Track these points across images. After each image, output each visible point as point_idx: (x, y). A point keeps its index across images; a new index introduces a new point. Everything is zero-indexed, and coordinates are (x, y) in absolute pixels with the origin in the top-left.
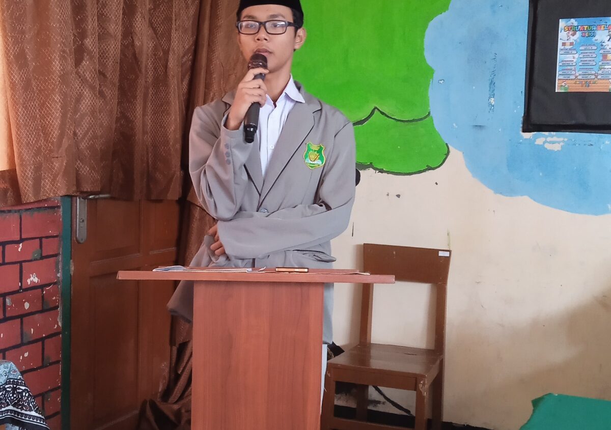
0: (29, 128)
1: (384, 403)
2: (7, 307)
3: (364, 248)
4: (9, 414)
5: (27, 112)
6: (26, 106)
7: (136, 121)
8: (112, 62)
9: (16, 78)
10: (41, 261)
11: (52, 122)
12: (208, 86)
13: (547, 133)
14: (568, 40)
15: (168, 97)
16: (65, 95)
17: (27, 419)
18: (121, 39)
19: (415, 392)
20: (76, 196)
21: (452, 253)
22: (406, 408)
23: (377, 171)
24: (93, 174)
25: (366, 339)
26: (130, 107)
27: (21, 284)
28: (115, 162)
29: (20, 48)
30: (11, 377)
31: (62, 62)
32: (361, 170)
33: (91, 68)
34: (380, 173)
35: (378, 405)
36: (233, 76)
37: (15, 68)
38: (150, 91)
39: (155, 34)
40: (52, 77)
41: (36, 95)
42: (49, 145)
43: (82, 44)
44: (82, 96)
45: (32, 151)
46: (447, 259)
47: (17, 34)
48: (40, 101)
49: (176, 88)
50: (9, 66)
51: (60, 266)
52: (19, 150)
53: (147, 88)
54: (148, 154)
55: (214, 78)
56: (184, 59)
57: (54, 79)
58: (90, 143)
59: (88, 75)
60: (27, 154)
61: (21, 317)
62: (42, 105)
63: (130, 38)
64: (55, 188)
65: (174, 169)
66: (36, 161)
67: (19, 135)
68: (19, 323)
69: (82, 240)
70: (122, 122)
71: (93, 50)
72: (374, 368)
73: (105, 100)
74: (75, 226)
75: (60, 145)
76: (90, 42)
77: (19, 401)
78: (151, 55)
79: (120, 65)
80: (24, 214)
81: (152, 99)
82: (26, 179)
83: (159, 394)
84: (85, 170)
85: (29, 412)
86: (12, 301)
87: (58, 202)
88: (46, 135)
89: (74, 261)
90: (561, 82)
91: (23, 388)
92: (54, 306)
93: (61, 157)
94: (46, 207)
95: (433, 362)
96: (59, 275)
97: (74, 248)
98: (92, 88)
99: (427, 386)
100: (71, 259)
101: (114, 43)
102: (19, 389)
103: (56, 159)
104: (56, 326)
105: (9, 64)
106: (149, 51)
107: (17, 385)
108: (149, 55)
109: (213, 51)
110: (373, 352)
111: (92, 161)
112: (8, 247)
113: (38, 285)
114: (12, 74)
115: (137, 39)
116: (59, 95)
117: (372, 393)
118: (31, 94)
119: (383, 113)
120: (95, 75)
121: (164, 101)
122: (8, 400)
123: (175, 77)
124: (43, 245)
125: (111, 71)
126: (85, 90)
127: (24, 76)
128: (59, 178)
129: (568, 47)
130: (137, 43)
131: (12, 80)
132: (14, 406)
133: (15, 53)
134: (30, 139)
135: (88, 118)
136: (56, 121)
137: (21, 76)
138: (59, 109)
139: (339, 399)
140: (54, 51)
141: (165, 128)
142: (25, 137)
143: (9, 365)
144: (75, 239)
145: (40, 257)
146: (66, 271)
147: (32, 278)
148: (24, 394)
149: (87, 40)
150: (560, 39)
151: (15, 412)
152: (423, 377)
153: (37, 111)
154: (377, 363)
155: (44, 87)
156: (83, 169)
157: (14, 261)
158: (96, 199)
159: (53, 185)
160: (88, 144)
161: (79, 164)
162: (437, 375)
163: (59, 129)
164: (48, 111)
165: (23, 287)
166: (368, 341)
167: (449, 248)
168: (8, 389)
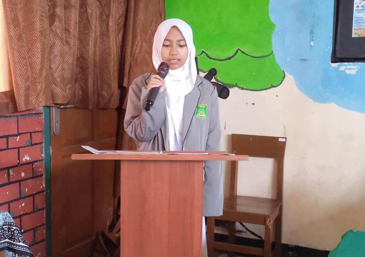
0: (21, 64)
1: (245, 232)
2: (10, 175)
3: (232, 136)
4: (6, 244)
5: (20, 54)
6: (19, 51)
7: (89, 59)
8: (73, 23)
9: (13, 34)
10: (31, 147)
11: (36, 60)
12: (134, 37)
13: (347, 63)
14: (360, 4)
15: (109, 45)
16: (43, 44)
17: (17, 247)
18: (79, 8)
19: (264, 226)
20: (53, 107)
21: (287, 139)
22: (259, 235)
23: (240, 89)
24: (62, 93)
25: (234, 192)
26: (85, 50)
27: (19, 161)
28: (76, 85)
29: (15, 14)
30: (7, 221)
31: (41, 23)
32: (230, 88)
33: (60, 26)
34: (242, 90)
35: (242, 233)
36: (150, 31)
37: (12, 27)
38: (98, 40)
39: (101, 5)
40: (35, 32)
41: (25, 43)
42: (34, 75)
43: (54, 11)
44: (54, 44)
45: (23, 79)
46: (284, 143)
47: (13, 5)
48: (28, 48)
49: (114, 39)
50: (8, 26)
51: (43, 150)
52: (15, 78)
53: (96, 39)
54: (97, 80)
55: (138, 32)
56: (119, 21)
57: (36, 34)
58: (60, 74)
59: (58, 31)
60: (20, 81)
61: (20, 181)
62: (29, 50)
63: (85, 7)
64: (38, 101)
65: (114, 89)
66: (26, 85)
67: (15, 69)
68: (18, 185)
69: (57, 133)
70: (81, 60)
71: (61, 15)
72: (239, 211)
73: (69, 46)
74: (52, 125)
75: (41, 75)
76: (59, 10)
77: (12, 236)
78: (98, 18)
79: (79, 24)
80: (20, 118)
81: (100, 46)
82: (20, 96)
83: (107, 227)
84: (58, 90)
85: (18, 243)
86: (14, 172)
87: (41, 110)
88: (32, 68)
89: (52, 147)
90: (356, 30)
91: (15, 228)
92: (40, 174)
93: (41, 82)
94: (34, 113)
95: (276, 207)
96: (43, 155)
97: (52, 138)
98: (61, 39)
99: (272, 222)
100: (50, 145)
101: (74, 11)
102: (12, 228)
103: (38, 84)
104: (42, 187)
105: (8, 24)
106: (97, 16)
107: (11, 226)
108: (97, 18)
109: (137, 16)
110: (239, 201)
111: (62, 85)
112: (10, 138)
113: (30, 162)
114: (10, 31)
115: (89, 8)
116: (40, 44)
117: (238, 226)
118: (22, 43)
119: (243, 52)
120: (62, 31)
121: (107, 47)
122: (5, 236)
123: (114, 32)
124: (32, 137)
125: (73, 29)
126: (57, 40)
127: (18, 32)
128: (41, 95)
129: (360, 8)
130: (89, 11)
131: (10, 34)
132: (9, 239)
133: (11, 18)
134: (22, 71)
135: (58, 58)
136: (38, 60)
137: (16, 32)
138: (39, 52)
139: (218, 229)
140: (36, 16)
141: (108, 63)
142: (19, 70)
143: (6, 213)
144: (52, 133)
145: (30, 144)
146: (47, 153)
147: (26, 158)
148: (15, 232)
149: (57, 9)
150: (355, 3)
151: (10, 243)
152: (269, 216)
153: (26, 53)
154: (241, 208)
155: (30, 38)
156: (56, 89)
157: (14, 147)
158: (65, 108)
159: (37, 100)
160: (59, 74)
161: (54, 87)
162: (278, 215)
163: (40, 65)
164: (33, 54)
165: (20, 163)
166: (235, 194)
167: (286, 136)
168: (5, 229)
